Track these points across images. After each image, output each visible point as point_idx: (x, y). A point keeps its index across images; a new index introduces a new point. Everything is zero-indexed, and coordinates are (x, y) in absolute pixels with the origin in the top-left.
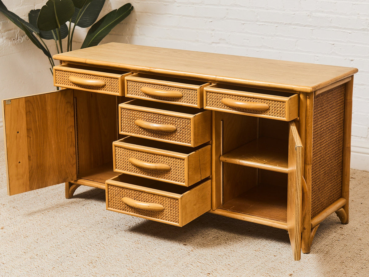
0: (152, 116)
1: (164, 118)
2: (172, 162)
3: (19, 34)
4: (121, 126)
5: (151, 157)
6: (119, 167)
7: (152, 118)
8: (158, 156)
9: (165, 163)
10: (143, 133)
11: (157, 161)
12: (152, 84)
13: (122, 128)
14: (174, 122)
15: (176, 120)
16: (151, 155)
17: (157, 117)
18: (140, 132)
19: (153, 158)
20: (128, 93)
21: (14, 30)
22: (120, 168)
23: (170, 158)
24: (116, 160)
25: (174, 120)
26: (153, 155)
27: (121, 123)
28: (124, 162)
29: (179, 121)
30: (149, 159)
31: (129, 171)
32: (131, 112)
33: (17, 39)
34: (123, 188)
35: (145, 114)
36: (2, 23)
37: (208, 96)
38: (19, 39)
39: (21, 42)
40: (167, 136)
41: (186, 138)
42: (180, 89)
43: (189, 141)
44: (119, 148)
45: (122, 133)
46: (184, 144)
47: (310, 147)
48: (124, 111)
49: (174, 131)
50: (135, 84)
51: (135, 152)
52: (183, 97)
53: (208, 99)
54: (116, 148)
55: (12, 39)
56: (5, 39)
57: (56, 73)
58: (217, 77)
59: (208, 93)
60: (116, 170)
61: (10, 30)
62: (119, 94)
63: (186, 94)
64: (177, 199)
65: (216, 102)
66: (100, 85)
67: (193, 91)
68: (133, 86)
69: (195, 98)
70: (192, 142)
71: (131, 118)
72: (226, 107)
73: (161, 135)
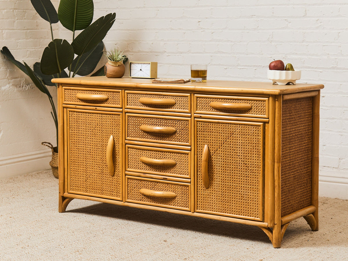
0: (155, 121)
1: (166, 122)
2: (177, 157)
3: (24, 83)
4: (128, 132)
5: (159, 155)
6: (131, 166)
7: (155, 123)
8: (165, 153)
9: (171, 159)
10: (147, 137)
11: (165, 157)
12: (149, 95)
13: (128, 134)
14: (174, 125)
15: (176, 123)
16: (159, 152)
17: (159, 121)
18: (144, 136)
19: (161, 155)
20: (128, 105)
21: (19, 79)
22: (132, 167)
23: (176, 154)
24: (128, 160)
25: (174, 122)
26: (161, 153)
27: (128, 130)
28: (136, 161)
29: (178, 123)
30: (157, 157)
31: (139, 169)
32: (137, 119)
33: (22, 87)
34: (141, 180)
35: (149, 120)
36: (9, 70)
37: (198, 101)
38: (24, 87)
39: (26, 89)
40: (168, 138)
41: (185, 138)
42: (173, 97)
43: (187, 141)
44: (132, 149)
45: (128, 138)
46: (183, 143)
47: (279, 146)
48: (131, 119)
49: (175, 133)
50: (134, 96)
51: (146, 151)
52: (176, 104)
53: (198, 104)
54: (129, 149)
55: (18, 86)
56: (12, 86)
57: (65, 92)
58: (196, 87)
59: (198, 99)
60: (128, 169)
61: (17, 78)
62: (120, 106)
63: (178, 102)
64: (188, 186)
65: (205, 107)
66: (104, 99)
67: (185, 98)
68: (132, 98)
69: (187, 104)
70: (189, 141)
71: (137, 124)
72: (214, 110)
73: (163, 137)
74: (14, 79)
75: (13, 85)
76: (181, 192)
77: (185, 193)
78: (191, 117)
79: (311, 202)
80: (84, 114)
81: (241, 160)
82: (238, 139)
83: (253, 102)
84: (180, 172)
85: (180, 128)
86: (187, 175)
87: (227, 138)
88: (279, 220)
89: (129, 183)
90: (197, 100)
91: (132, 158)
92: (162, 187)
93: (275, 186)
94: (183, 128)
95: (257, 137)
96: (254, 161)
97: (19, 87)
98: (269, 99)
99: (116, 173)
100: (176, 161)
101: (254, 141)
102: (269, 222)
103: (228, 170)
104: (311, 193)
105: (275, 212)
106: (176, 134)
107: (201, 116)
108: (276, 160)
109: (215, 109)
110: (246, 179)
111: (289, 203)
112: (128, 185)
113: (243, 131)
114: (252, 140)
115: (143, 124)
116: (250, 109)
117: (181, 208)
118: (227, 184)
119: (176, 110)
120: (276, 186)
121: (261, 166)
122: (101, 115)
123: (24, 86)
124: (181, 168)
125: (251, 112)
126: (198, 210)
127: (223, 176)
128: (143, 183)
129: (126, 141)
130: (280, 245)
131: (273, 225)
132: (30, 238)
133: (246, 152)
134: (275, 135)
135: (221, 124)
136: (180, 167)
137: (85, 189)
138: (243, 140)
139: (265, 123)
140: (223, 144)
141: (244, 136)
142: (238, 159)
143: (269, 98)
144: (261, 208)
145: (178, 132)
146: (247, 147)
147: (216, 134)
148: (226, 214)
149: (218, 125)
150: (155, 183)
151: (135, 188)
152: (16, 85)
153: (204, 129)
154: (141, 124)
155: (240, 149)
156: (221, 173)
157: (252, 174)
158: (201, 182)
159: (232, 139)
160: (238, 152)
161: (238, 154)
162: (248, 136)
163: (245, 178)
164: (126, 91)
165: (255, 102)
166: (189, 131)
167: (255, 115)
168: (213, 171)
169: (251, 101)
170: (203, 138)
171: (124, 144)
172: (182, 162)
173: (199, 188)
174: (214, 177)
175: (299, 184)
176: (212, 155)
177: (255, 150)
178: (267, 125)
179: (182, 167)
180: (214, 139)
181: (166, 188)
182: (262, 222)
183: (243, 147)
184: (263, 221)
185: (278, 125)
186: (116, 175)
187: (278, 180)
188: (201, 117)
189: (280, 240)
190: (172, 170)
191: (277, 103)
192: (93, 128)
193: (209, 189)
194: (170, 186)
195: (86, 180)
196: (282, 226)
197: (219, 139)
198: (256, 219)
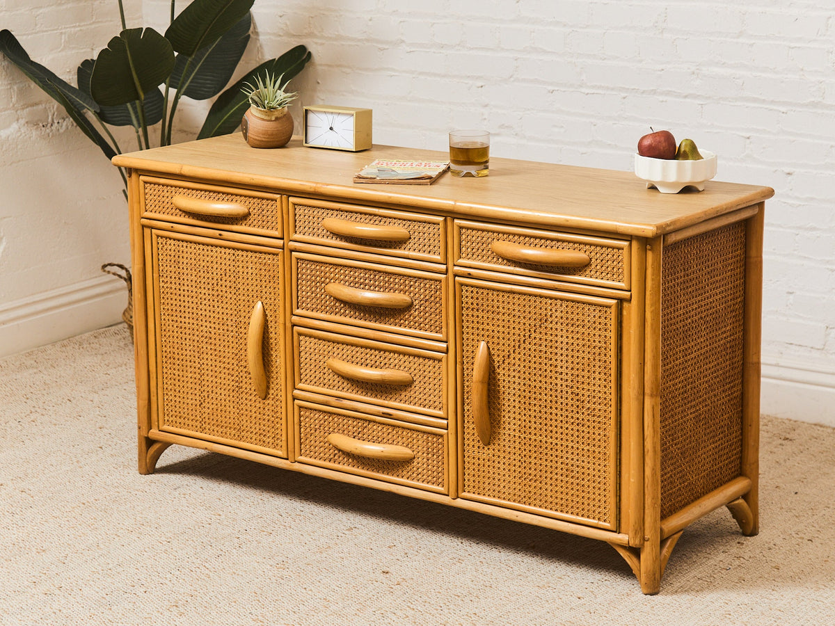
0: (362, 275)
1: (387, 279)
2: (416, 365)
3: (56, 113)
4: (298, 297)
5: (373, 356)
6: (306, 378)
7: (362, 280)
8: (387, 354)
9: (402, 368)
10: (342, 311)
11: (385, 364)
12: (347, 212)
13: (298, 302)
14: (407, 288)
15: (412, 283)
16: (373, 351)
17: (372, 276)
18: (337, 310)
19: (378, 357)
20: (296, 232)
21: (44, 105)
22: (308, 381)
23: (411, 358)
24: (300, 364)
25: (407, 282)
26: (377, 352)
27: (298, 291)
28: (317, 367)
29: (417, 284)
30: (368, 361)
31: (327, 386)
32: (318, 267)
33: (52, 125)
34: (331, 413)
35: (347, 272)
36: (18, 88)
37: (464, 237)
38: (56, 124)
39: (61, 131)
40: (393, 317)
41: (432, 322)
42: (404, 222)
43: (438, 328)
44: (307, 338)
45: (299, 311)
46: (428, 334)
47: (655, 357)
48: (304, 265)
49: (409, 307)
50: (311, 212)
51: (341, 346)
52: (410, 238)
53: (464, 243)
54: (301, 338)
55: (41, 125)
56: (24, 125)
57: (145, 188)
58: (458, 204)
59: (464, 230)
60: (301, 385)
61: (36, 104)
62: (277, 233)
63: (416, 234)
64: (441, 436)
65: (480, 251)
66: (238, 214)
67: (432, 226)
68: (307, 217)
69: (436, 241)
70: (444, 329)
71: (318, 278)
72: (500, 260)
73: (381, 315)
74: (30, 108)
75: (27, 122)
76: (425, 449)
77: (435, 451)
78: (446, 273)
79: (741, 468)
80: (193, 246)
81: (565, 384)
82: (559, 334)
83: (593, 248)
84: (422, 400)
85: (422, 296)
86: (440, 409)
87: (532, 330)
88: (655, 530)
89: (302, 418)
90: (460, 234)
91: (308, 359)
92: (380, 434)
93: (646, 450)
94: (427, 297)
95: (603, 333)
96: (597, 389)
97: (43, 126)
98: (630, 245)
99: (271, 392)
100: (413, 375)
101: (597, 340)
102: (631, 534)
103: (535, 405)
104: (741, 445)
105: (646, 511)
106: (412, 312)
107: (469, 274)
108: (647, 391)
109: (502, 258)
110: (578, 430)
111: (684, 482)
112: (300, 422)
113: (570, 316)
114: (592, 340)
115: (332, 281)
116: (586, 266)
117: (425, 485)
118: (533, 437)
119: (412, 254)
120: (648, 452)
121: (613, 403)
122: (233, 252)
123: (56, 121)
124: (425, 392)
125: (588, 272)
126: (466, 494)
127: (524, 418)
128: (336, 419)
129: (294, 317)
130: (657, 587)
131: (642, 542)
132: (65, 561)
133: (577, 366)
134: (646, 332)
135: (517, 296)
136: (422, 389)
137: (198, 424)
138: (570, 336)
139: (621, 301)
140: (522, 342)
141: (572, 329)
142: (559, 382)
143: (630, 241)
144: (612, 500)
145: (417, 307)
146: (581, 354)
147: (506, 317)
148: (532, 508)
149: (511, 296)
150: (363, 424)
151: (318, 431)
152: (34, 123)
153: (477, 304)
154: (328, 280)
155: (564, 358)
156: (518, 411)
157: (590, 418)
158: (472, 430)
159: (543, 332)
160: (560, 364)
161: (559, 369)
162: (581, 330)
163: (576, 428)
164: (291, 199)
165: (598, 248)
166: (444, 305)
167: (599, 281)
168: (499, 404)
169: (588, 247)
170: (476, 326)
171: (289, 325)
172: (426, 379)
173: (466, 442)
174: (503, 419)
175: (708, 431)
176: (498, 367)
177: (598, 364)
178: (625, 305)
179: (427, 389)
180: (501, 329)
181: (390, 436)
182: (615, 532)
183: (570, 354)
184: (618, 530)
185: (653, 308)
186: (270, 396)
187: (653, 437)
188: (469, 276)
189: (656, 575)
190: (404, 394)
191: (650, 255)
192: (215, 281)
193: (492, 447)
194: (400, 433)
195: (202, 404)
196: (663, 542)
197: (513, 331)
198: (602, 524)
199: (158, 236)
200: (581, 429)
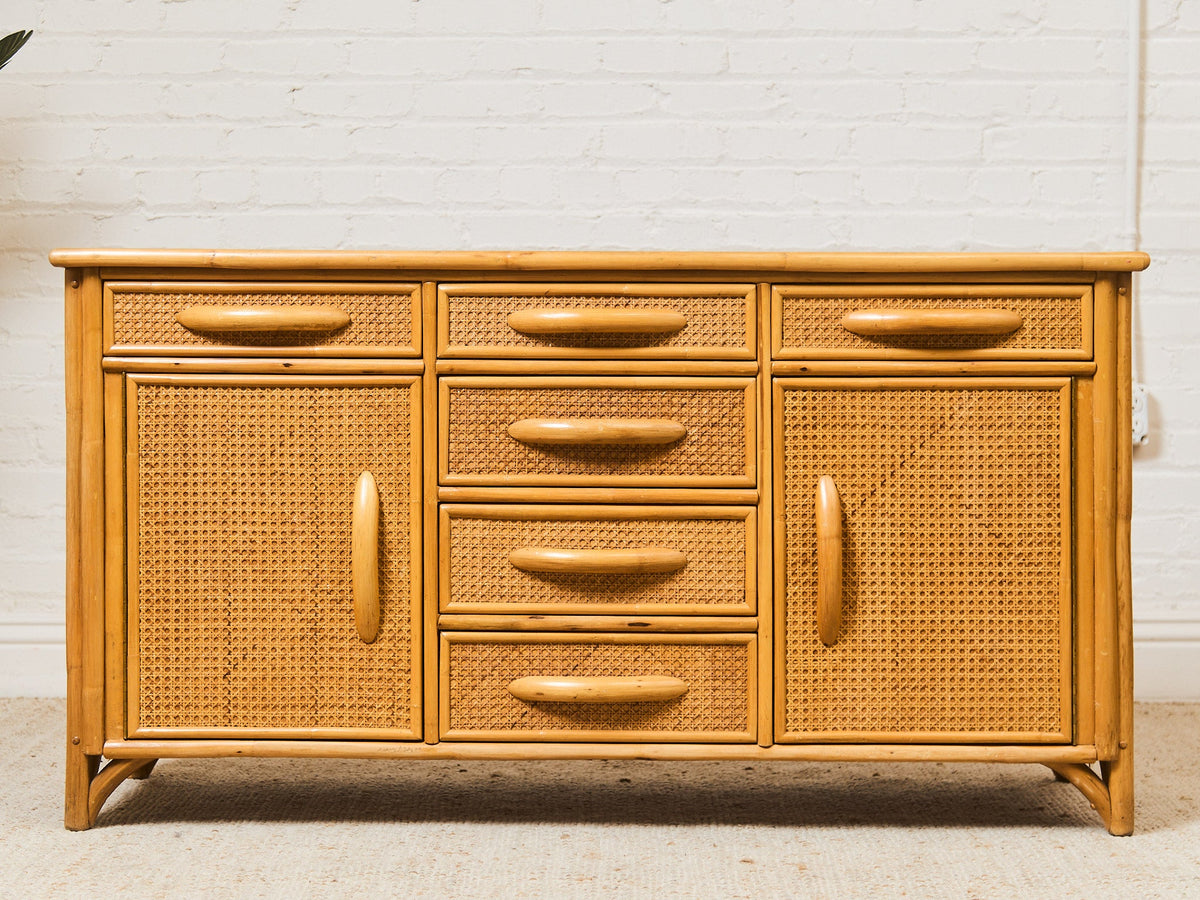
0: (584, 399)
1: (635, 400)
2: (692, 535)
4: (449, 453)
5: (605, 533)
6: (463, 592)
7: (584, 408)
8: (633, 524)
9: (664, 544)
10: (542, 465)
11: (630, 542)
12: (558, 296)
13: (449, 462)
14: (675, 409)
15: (684, 401)
16: (605, 524)
17: (605, 399)
18: (531, 465)
19: (615, 531)
20: (450, 343)
22: (467, 596)
23: (684, 524)
24: (451, 568)
25: (675, 399)
26: (613, 525)
27: (449, 443)
28: (487, 569)
29: (695, 401)
30: (596, 542)
31: (507, 598)
32: (492, 399)
34: (515, 644)
35: (552, 399)
37: (790, 312)
40: (646, 462)
41: (725, 458)
42: (673, 302)
43: (736, 468)
44: (468, 521)
45: (453, 477)
46: (718, 479)
48: (464, 397)
49: (678, 441)
50: (482, 305)
51: (538, 526)
52: (686, 326)
53: (789, 322)
54: (455, 523)
57: (116, 302)
59: (791, 302)
60: (453, 606)
62: (414, 350)
63: (698, 317)
64: (743, 645)
65: (820, 331)
66: (335, 323)
67: (730, 302)
68: (473, 315)
69: (736, 326)
70: (750, 468)
71: (492, 417)
72: (856, 342)
73: (621, 461)
76: (709, 673)
77: (728, 673)
78: (755, 374)
80: (219, 392)
81: (975, 522)
82: (966, 443)
83: (1026, 302)
84: (703, 592)
85: (705, 420)
86: (741, 601)
87: (917, 445)
89: (456, 662)
90: (784, 309)
91: (469, 558)
92: (618, 662)
93: (1120, 604)
94: (715, 420)
95: (1045, 432)
96: (1034, 520)
98: (1094, 291)
99: (387, 626)
100: (686, 553)
101: (1034, 445)
102: (1101, 742)
103: (922, 564)
105: (1122, 702)
106: (685, 448)
107: (804, 369)
109: (862, 337)
110: (1001, 593)
112: (451, 669)
113: (986, 413)
114: (1025, 445)
115: (522, 417)
116: (1016, 331)
117: (708, 734)
118: (918, 618)
119: (688, 350)
122: (310, 393)
124: (710, 576)
125: (1018, 340)
126: (790, 735)
127: (901, 589)
128: (526, 653)
129: (442, 489)
131: (1117, 751)
133: (999, 491)
134: (1119, 420)
135: (888, 395)
136: (704, 573)
137: (220, 712)
138: (986, 445)
139: (1076, 377)
140: (897, 466)
141: (989, 433)
142: (966, 520)
143: (1093, 285)
144: (1063, 693)
146: (1005, 471)
147: (869, 432)
148: (917, 735)
149: (878, 396)
150: (582, 652)
151: (488, 680)
153: (814, 418)
154: (513, 417)
155: (974, 481)
156: (889, 578)
157: (1022, 569)
158: (801, 625)
159: (937, 445)
160: (966, 491)
161: (966, 500)
162: (1006, 432)
163: (997, 590)
164: (442, 288)
165: (1036, 302)
166: (749, 427)
167: (1037, 353)
168: (854, 574)
169: (1017, 302)
170: (811, 452)
171: (430, 501)
172: (712, 554)
173: (791, 647)
174: (861, 598)
176: (853, 514)
177: (1036, 481)
178: (1084, 383)
179: (715, 572)
180: (859, 451)
181: (638, 663)
182: (1069, 744)
183: (986, 472)
184: (1074, 740)
186: (386, 634)
188: (804, 373)
190: (667, 587)
191: (1123, 302)
192: (267, 450)
193: (841, 646)
194: (659, 654)
195: (229, 673)
197: (881, 452)
198: (1046, 736)
199: (139, 385)
200: (1005, 588)
